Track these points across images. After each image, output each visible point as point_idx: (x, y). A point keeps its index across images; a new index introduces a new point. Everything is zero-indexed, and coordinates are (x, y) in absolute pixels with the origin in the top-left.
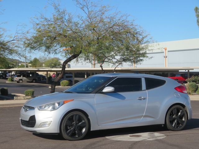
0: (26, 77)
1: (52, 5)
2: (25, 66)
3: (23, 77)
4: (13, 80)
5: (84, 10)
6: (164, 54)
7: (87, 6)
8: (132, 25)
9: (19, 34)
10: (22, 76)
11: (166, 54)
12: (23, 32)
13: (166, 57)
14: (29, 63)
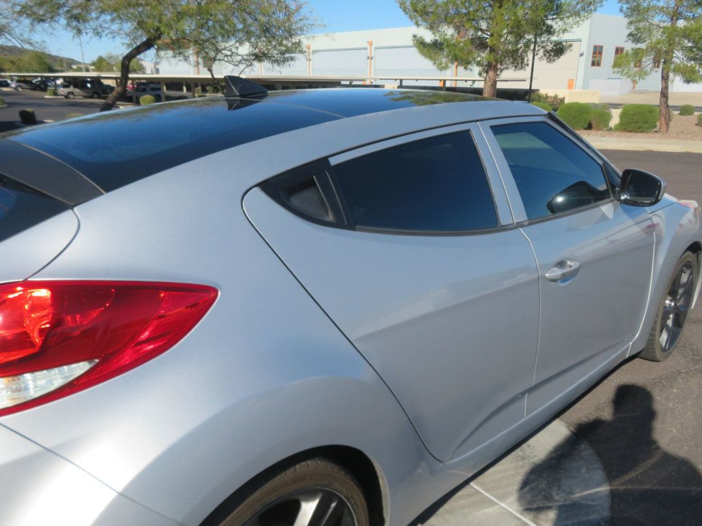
0: (79, 87)
2: (82, 69)
3: (74, 88)
4: (57, 93)
6: (367, 53)
11: (371, 53)
13: (372, 58)
14: (91, 65)
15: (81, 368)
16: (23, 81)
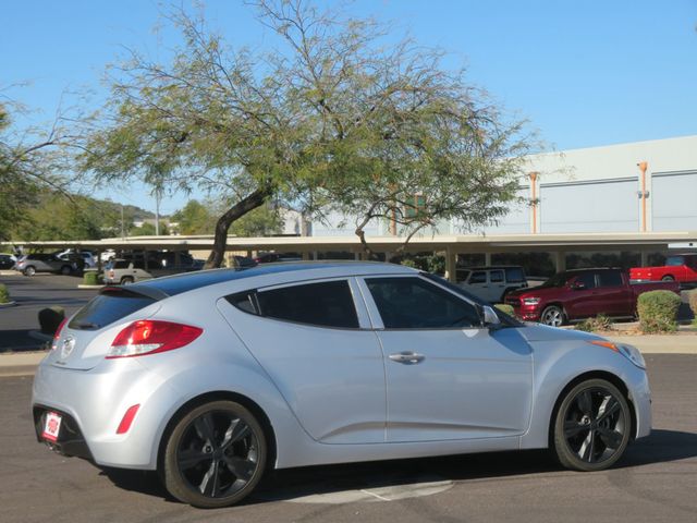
0: (146, 267)
1: (174, 19)
2: (154, 229)
3: (135, 267)
4: (102, 278)
5: (288, 37)
6: (639, 186)
7: (297, 21)
8: (456, 86)
9: (66, 123)
10: (131, 265)
11: (644, 185)
12: (83, 117)
13: (647, 196)
14: (173, 219)
15: (157, 346)
16: (38, 255)
